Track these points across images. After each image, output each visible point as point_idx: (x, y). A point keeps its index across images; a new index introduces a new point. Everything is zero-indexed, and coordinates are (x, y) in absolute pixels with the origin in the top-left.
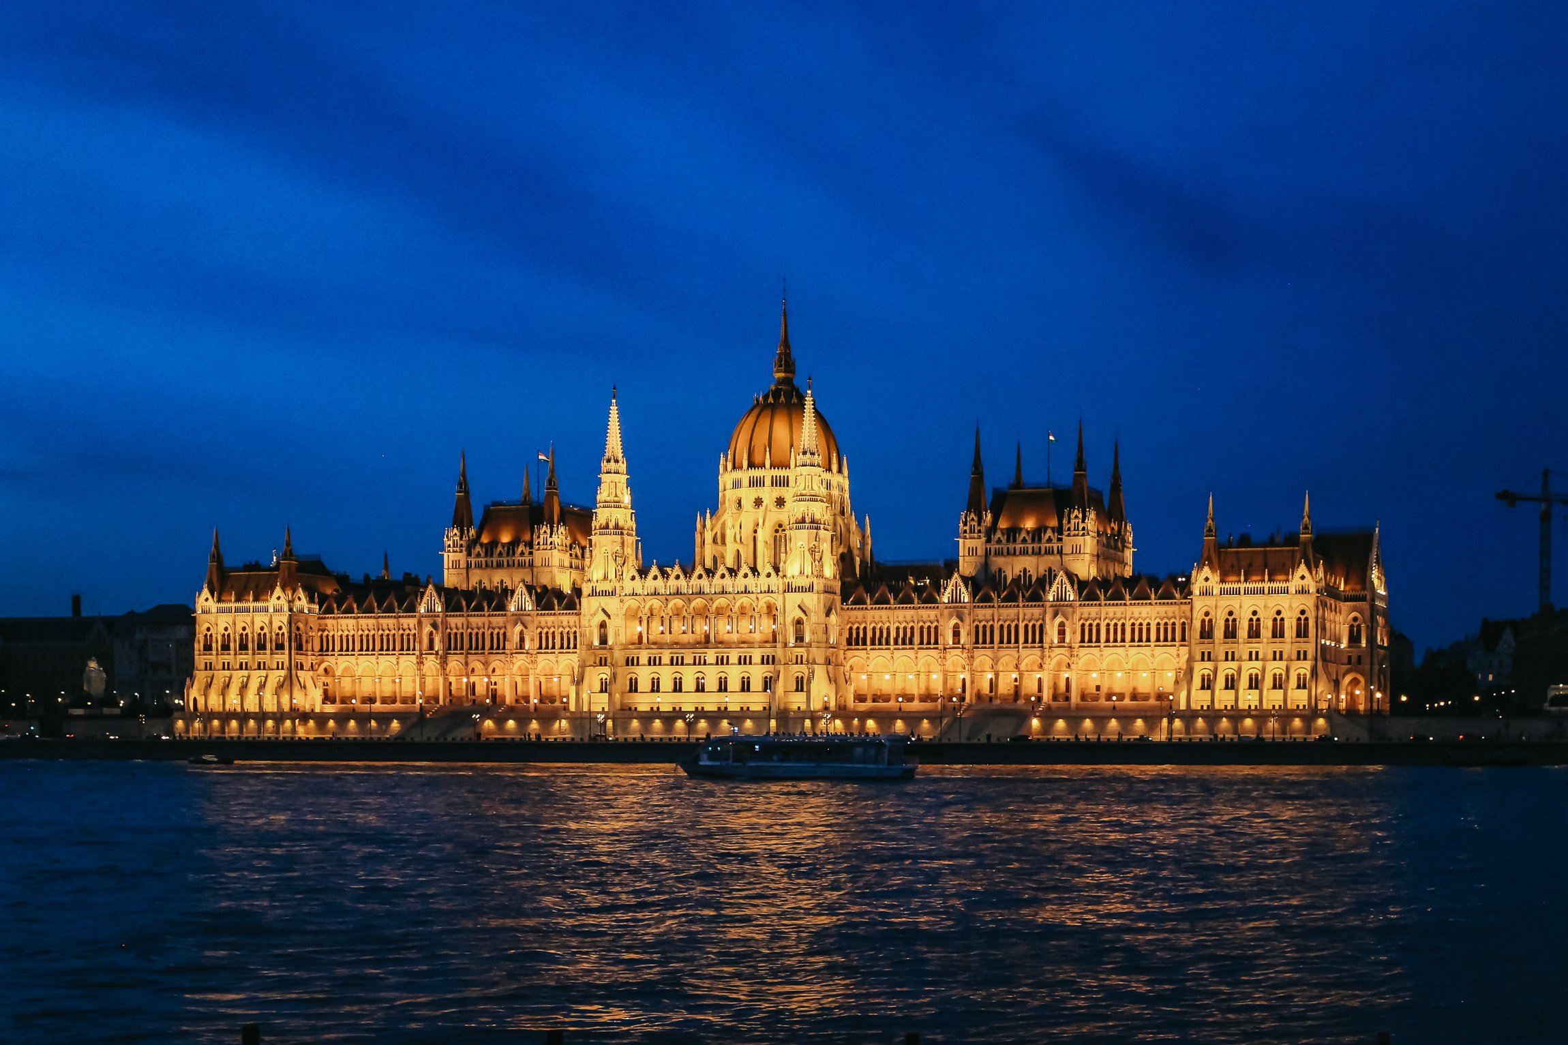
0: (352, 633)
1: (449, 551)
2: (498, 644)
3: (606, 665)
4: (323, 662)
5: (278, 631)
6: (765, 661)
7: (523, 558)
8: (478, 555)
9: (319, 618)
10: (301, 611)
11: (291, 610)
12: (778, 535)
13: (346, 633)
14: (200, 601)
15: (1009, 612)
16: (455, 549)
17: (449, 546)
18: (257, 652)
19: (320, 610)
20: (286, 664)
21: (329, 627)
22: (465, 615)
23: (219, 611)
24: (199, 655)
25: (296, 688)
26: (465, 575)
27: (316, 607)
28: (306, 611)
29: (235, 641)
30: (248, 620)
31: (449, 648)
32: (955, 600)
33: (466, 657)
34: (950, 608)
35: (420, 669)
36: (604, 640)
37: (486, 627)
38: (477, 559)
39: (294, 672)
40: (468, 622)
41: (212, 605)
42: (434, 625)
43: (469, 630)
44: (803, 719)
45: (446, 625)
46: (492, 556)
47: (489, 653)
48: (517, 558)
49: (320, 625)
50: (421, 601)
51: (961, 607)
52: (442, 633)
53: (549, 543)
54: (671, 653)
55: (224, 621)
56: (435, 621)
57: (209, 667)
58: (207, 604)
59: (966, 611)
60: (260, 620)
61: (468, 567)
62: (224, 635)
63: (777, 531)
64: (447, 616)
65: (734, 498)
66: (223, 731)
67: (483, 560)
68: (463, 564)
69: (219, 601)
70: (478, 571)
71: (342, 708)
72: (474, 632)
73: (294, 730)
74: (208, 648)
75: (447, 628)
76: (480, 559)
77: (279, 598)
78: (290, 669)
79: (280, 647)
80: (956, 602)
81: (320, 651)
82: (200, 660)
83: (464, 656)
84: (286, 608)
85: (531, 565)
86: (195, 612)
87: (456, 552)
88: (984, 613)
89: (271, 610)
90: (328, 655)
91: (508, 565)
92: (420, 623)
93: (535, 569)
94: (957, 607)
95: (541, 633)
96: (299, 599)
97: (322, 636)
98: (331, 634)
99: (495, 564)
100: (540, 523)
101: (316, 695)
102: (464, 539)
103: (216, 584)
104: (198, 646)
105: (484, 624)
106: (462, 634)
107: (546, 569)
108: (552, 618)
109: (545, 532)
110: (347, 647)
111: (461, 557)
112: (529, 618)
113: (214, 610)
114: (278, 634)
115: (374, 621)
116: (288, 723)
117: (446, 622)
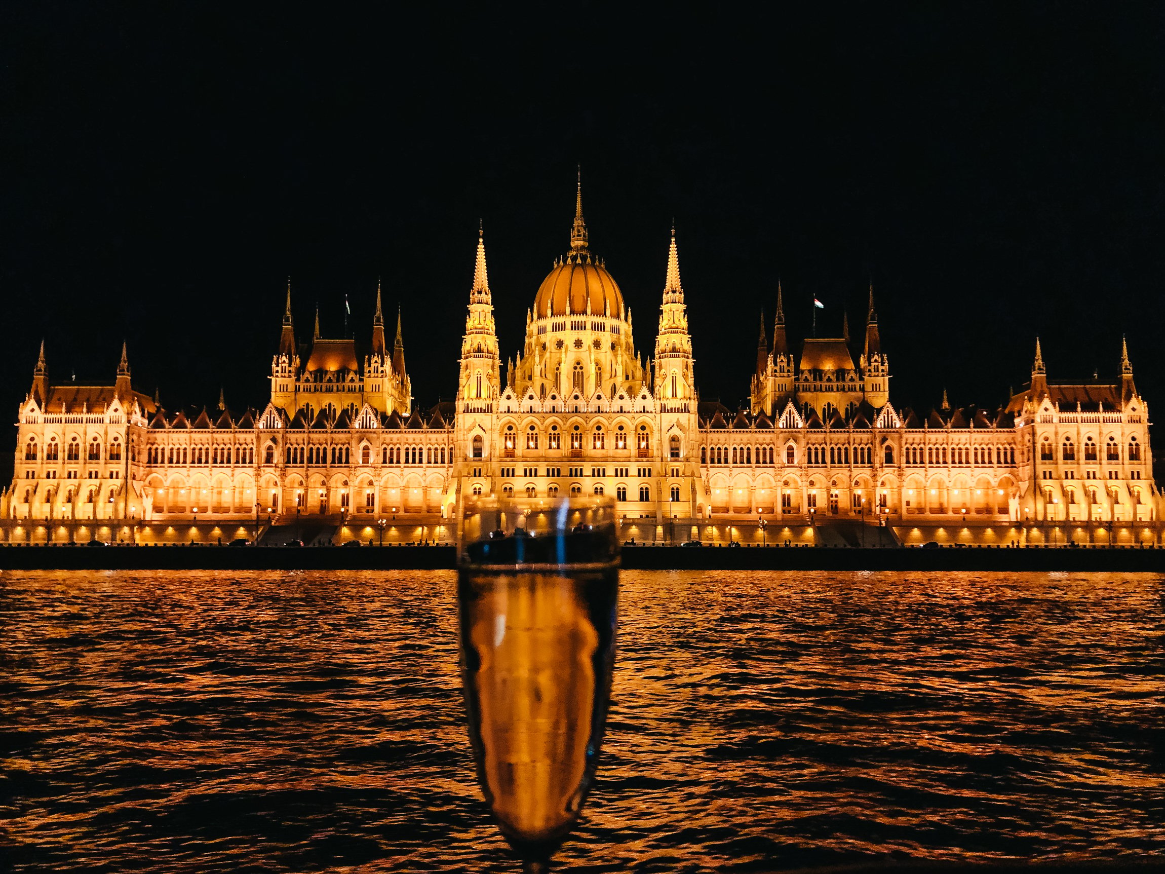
0: (184, 446)
1: (277, 376)
2: (342, 459)
3: (480, 476)
4: (151, 473)
5: (113, 442)
6: (641, 473)
7: (353, 384)
8: (307, 381)
9: (148, 432)
10: (136, 424)
11: (129, 422)
12: (576, 371)
13: (177, 446)
14: (24, 412)
15: (840, 437)
16: (283, 374)
17: (277, 372)
18: (88, 461)
19: (149, 425)
20: (122, 474)
21: (158, 441)
22: (306, 431)
23: (46, 421)
24: (21, 464)
25: (132, 497)
26: (294, 397)
27: (146, 421)
28: (139, 425)
29: (64, 451)
30: (81, 431)
31: (288, 462)
32: (791, 425)
33: (307, 470)
34: (785, 432)
35: (257, 481)
36: (478, 453)
37: (329, 443)
38: (306, 384)
39: (129, 481)
40: (309, 438)
41: (39, 415)
42: (274, 440)
43: (311, 446)
44: (691, 526)
45: (285, 440)
46: (321, 381)
47: (331, 467)
48: (347, 384)
49: (149, 439)
50: (260, 417)
51: (796, 432)
52: (283, 447)
53: (380, 371)
54: (547, 465)
55: (51, 431)
56: (274, 437)
57: (30, 475)
58: (33, 414)
59: (800, 435)
60: (93, 430)
61: (297, 390)
62: (50, 445)
63: (575, 368)
64: (287, 432)
65: (554, 341)
66: (49, 538)
67: (312, 385)
68: (291, 388)
69: (46, 412)
70: (307, 395)
71: (170, 517)
72: (315, 448)
73: (132, 537)
74: (31, 456)
75: (286, 444)
76: (308, 384)
77: (116, 410)
78: (126, 478)
79: (115, 457)
80: (790, 428)
81: (148, 463)
82: (21, 467)
83: (305, 469)
84: (124, 419)
85: (362, 390)
86: (18, 421)
87: (285, 377)
88: (817, 437)
89: (107, 421)
90: (156, 467)
91: (338, 390)
92: (258, 438)
93: (365, 394)
94: (792, 432)
95: (385, 449)
96: (136, 413)
97: (150, 449)
98: (160, 447)
99: (324, 389)
100: (371, 353)
101: (148, 503)
102: (293, 365)
103: (42, 396)
104: (20, 455)
105: (303, 440)
106: (302, 449)
107: (376, 394)
108: (398, 435)
109: (376, 362)
110: (176, 459)
111: (290, 382)
112: (375, 435)
113: (41, 420)
114: (113, 445)
115: (209, 436)
116: (126, 530)
117: (287, 437)
